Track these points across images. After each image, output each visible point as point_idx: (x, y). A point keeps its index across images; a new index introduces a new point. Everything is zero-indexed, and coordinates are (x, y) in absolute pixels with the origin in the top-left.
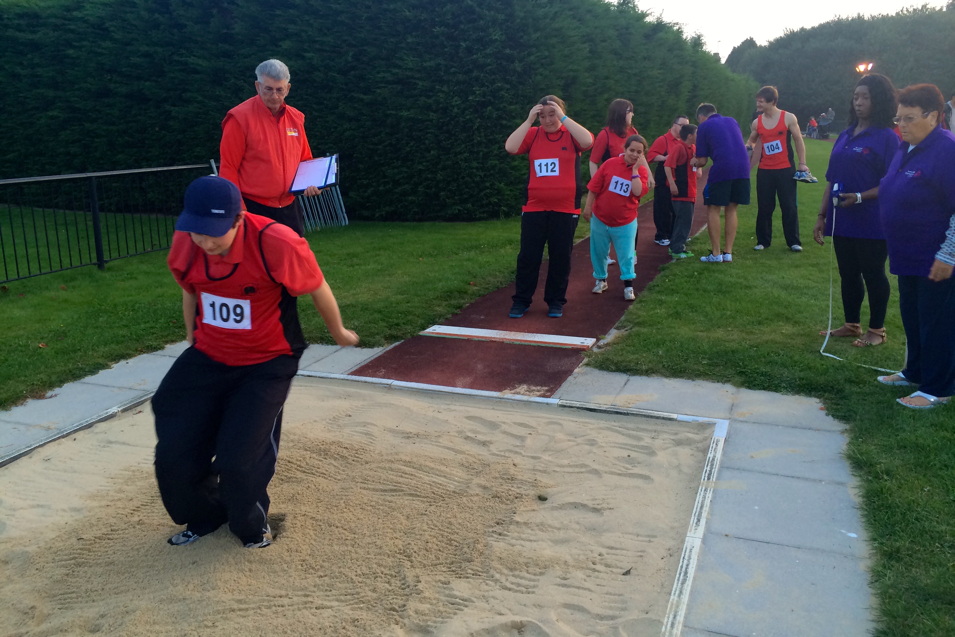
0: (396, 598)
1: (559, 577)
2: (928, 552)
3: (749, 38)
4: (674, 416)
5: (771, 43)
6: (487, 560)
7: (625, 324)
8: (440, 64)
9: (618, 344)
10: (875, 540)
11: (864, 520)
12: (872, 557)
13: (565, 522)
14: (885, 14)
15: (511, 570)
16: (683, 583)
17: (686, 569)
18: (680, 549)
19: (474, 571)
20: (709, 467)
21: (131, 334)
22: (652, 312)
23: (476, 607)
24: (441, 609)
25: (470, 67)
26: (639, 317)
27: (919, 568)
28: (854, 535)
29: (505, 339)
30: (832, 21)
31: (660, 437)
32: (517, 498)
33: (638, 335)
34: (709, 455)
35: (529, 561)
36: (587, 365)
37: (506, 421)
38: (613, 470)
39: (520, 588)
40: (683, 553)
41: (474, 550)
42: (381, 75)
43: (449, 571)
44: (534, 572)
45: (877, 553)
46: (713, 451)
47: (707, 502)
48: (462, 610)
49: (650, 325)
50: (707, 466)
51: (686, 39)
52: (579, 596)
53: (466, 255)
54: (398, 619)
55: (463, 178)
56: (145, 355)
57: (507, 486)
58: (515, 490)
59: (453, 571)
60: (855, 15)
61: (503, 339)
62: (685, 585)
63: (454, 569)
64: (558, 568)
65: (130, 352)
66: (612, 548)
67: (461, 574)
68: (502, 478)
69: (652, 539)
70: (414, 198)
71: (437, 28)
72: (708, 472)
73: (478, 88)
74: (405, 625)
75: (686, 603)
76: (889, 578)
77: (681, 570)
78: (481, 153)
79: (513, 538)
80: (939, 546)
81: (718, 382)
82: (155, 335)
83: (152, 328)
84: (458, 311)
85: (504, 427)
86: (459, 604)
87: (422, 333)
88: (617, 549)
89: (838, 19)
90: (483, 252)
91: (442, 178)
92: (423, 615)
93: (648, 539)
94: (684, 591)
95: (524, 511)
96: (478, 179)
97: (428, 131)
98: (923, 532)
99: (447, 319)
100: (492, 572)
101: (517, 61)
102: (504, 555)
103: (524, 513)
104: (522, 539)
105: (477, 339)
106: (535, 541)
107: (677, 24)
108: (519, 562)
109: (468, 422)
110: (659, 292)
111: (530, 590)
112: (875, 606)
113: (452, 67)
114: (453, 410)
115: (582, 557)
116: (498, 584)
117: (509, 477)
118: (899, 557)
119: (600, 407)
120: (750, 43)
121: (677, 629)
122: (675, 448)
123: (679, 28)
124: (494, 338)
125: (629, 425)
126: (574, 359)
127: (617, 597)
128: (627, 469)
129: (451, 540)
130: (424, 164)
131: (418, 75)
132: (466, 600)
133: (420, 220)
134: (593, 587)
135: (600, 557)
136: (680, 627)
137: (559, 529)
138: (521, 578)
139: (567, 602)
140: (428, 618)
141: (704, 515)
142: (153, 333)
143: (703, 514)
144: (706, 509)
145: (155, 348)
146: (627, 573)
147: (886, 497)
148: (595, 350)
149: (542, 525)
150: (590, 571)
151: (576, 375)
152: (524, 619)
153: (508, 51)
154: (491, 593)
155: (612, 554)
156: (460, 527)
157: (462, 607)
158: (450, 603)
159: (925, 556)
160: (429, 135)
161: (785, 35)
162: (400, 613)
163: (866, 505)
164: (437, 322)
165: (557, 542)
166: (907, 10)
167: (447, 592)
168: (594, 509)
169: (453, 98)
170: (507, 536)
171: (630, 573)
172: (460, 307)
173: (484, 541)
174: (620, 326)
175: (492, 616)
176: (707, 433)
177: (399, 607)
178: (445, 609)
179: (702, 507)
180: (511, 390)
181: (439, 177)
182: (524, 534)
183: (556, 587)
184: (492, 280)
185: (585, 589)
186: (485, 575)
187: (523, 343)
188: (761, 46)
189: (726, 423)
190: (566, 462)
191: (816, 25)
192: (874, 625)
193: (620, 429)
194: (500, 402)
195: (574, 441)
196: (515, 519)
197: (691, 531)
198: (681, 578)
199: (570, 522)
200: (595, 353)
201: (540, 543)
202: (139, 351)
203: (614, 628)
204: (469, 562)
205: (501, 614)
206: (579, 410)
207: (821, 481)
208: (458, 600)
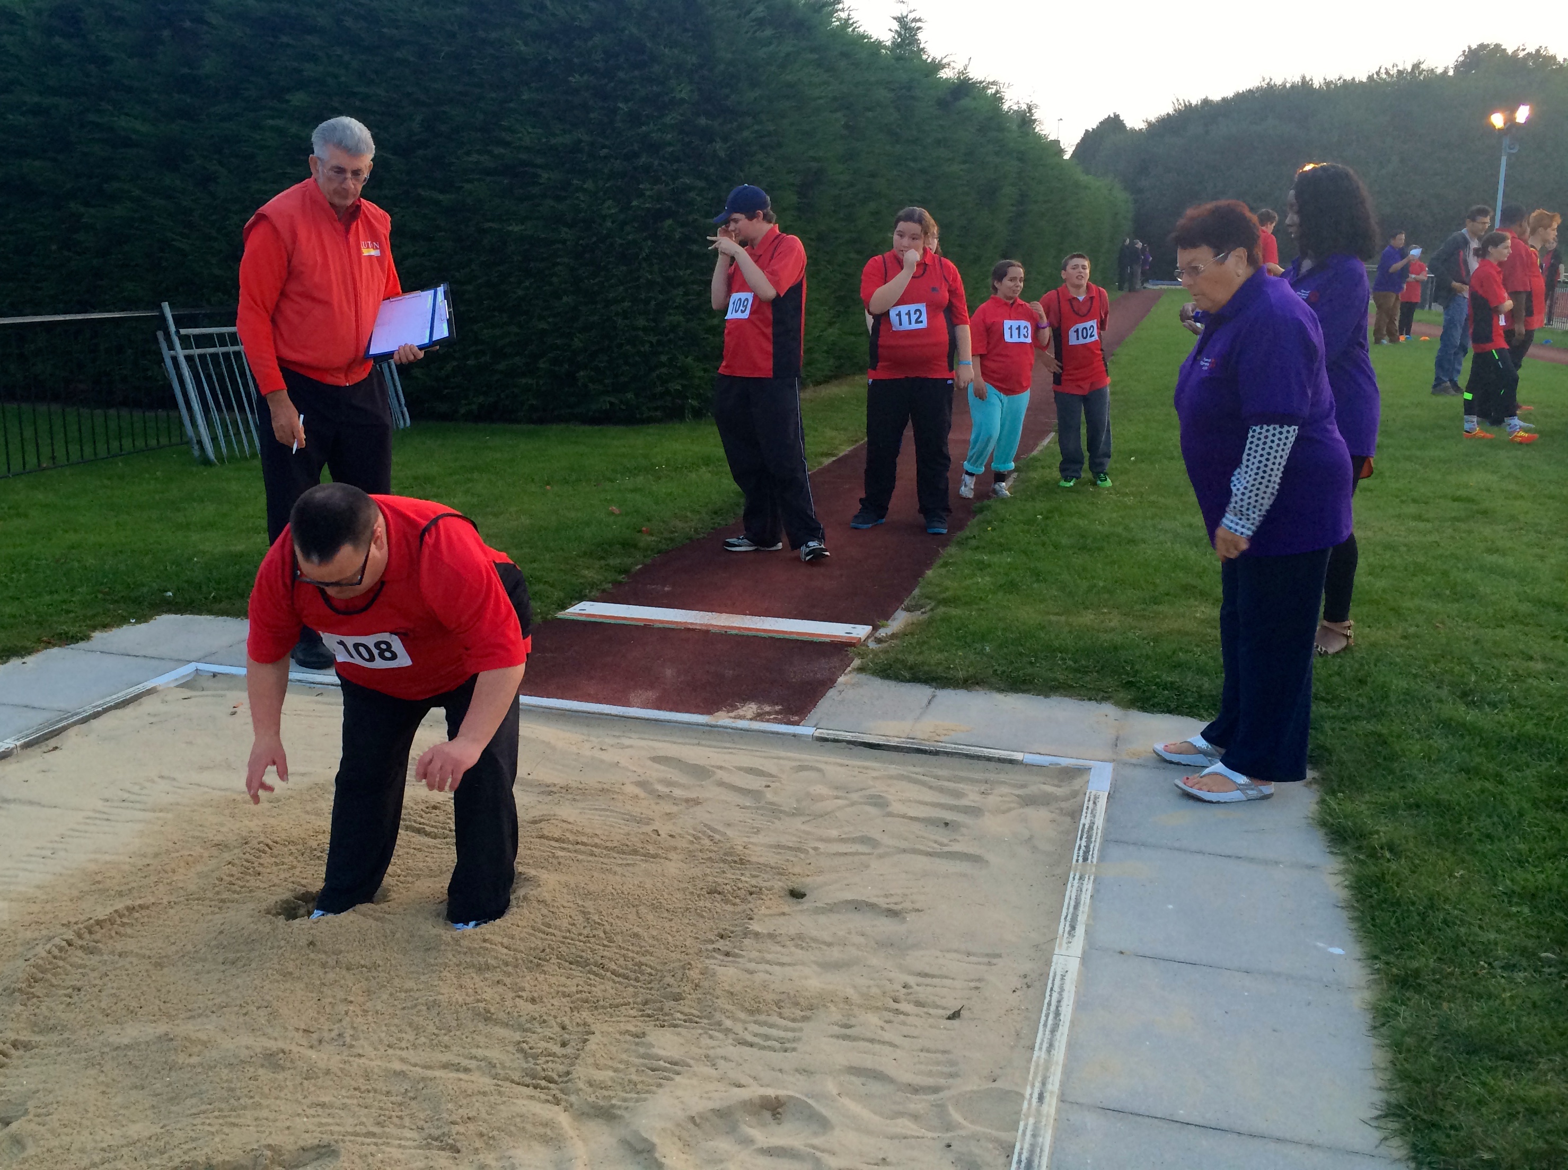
0: (553, 1061)
1: (837, 1024)
2: (1466, 976)
3: (1112, 116)
4: (1018, 756)
5: (1150, 124)
6: (709, 997)
7: (922, 602)
8: (580, 141)
9: (912, 634)
10: (1376, 957)
11: (1354, 926)
12: (1373, 986)
13: (841, 933)
14: (1348, 78)
15: (751, 1012)
16: (1053, 1031)
17: (1057, 1007)
18: (1044, 976)
19: (686, 1015)
20: (1084, 840)
21: (28, 613)
22: (969, 582)
23: (695, 1075)
24: (634, 1077)
25: (636, 148)
26: (947, 589)
27: (1454, 1003)
28: (1338, 951)
29: (711, 625)
30: (1258, 88)
31: (995, 792)
32: (751, 894)
33: (946, 619)
34: (1083, 821)
35: (784, 996)
36: (861, 670)
37: (723, 764)
38: (918, 846)
39: (769, 1043)
40: (1050, 982)
41: (685, 980)
42: (474, 157)
43: (642, 1016)
44: (792, 1016)
45: (1381, 979)
46: (1089, 815)
47: (1086, 898)
48: (672, 1079)
49: (966, 603)
50: (1081, 839)
51: (1007, 112)
52: (874, 1054)
53: (628, 482)
54: (560, 1095)
55: (620, 346)
56: (55, 650)
57: (733, 874)
58: (747, 879)
59: (649, 1016)
60: (1297, 79)
61: (706, 625)
62: (1058, 1034)
63: (650, 1012)
64: (833, 1008)
65: (28, 644)
66: (926, 975)
67: (664, 1021)
68: (724, 861)
69: (994, 961)
70: (530, 381)
71: (577, 76)
72: (1083, 848)
73: (648, 186)
74: (571, 1105)
75: (1061, 1062)
76: (1404, 1018)
77: (1048, 1009)
78: (653, 303)
79: (750, 961)
80: (1486, 966)
81: (1090, 699)
82: (72, 615)
83: (64, 602)
84: (621, 578)
85: (720, 774)
86: (665, 1070)
87: (561, 615)
88: (933, 976)
89: (1268, 84)
90: (659, 478)
91: (581, 345)
92: (602, 1088)
93: (986, 960)
94: (1056, 1044)
95: (766, 916)
96: (647, 347)
97: (558, 260)
98: (1458, 943)
99: (604, 591)
100: (718, 1016)
101: (718, 140)
102: (738, 988)
103: (766, 919)
104: (768, 962)
105: (661, 626)
106: (790, 965)
107: (994, 83)
108: (764, 1000)
109: (656, 766)
110: (977, 548)
111: (787, 1045)
112: (1383, 1065)
113: (604, 147)
114: (628, 747)
115: (874, 990)
116: (731, 1036)
117: (736, 859)
118: (1420, 985)
119: (888, 741)
120: (1113, 124)
121: (1050, 1105)
122: (1021, 810)
123: (997, 92)
124: (692, 624)
125: (940, 772)
126: (835, 661)
127: (939, 1055)
128: (941, 844)
129: (641, 964)
130: (550, 320)
131: (539, 161)
132: (676, 1064)
133: (542, 421)
134: (898, 1040)
135: (905, 991)
136: (1054, 1101)
137: (829, 945)
138: (771, 1026)
139: (854, 1064)
140: (611, 1093)
141: (1082, 918)
142: (68, 612)
143: (1079, 918)
144: (1084, 910)
145: (72, 637)
146: (955, 1015)
147: (1392, 888)
148: (872, 645)
149: (800, 938)
150: (891, 1014)
151: (841, 688)
152: (782, 1093)
153: (703, 121)
154: (720, 1052)
155: (927, 985)
156: (655, 942)
157: (671, 1075)
158: (648, 1068)
159: (1463, 982)
160: (560, 268)
161: (1175, 110)
162: (562, 1085)
163: (1358, 901)
164: (586, 596)
165: (828, 966)
166: (1387, 73)
167: (642, 1050)
168: (889, 910)
169: (604, 201)
170: (742, 956)
171: (959, 1015)
172: (625, 571)
173: (700, 966)
174: (912, 606)
175: (724, 1089)
176: (1077, 784)
177: (560, 1076)
178: (640, 1079)
179: (1076, 907)
180: (728, 712)
181: (577, 343)
182: (769, 953)
183: (835, 1040)
184: (680, 524)
185: (884, 1043)
186: (706, 1021)
187: (746, 633)
188: (1133, 131)
189: (1109, 767)
190: (834, 833)
191: (1230, 94)
192: (1383, 1096)
193: (925, 778)
194: (710, 732)
195: (846, 798)
196: (751, 927)
197: (1060, 945)
198: (1050, 1022)
199: (849, 933)
200: (872, 650)
201: (799, 967)
202: (43, 642)
203: (937, 1106)
204: (676, 1000)
205: (739, 1086)
206: (851, 746)
207: (1277, 863)
208: (661, 1063)
